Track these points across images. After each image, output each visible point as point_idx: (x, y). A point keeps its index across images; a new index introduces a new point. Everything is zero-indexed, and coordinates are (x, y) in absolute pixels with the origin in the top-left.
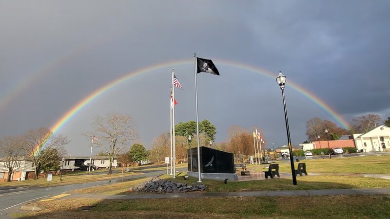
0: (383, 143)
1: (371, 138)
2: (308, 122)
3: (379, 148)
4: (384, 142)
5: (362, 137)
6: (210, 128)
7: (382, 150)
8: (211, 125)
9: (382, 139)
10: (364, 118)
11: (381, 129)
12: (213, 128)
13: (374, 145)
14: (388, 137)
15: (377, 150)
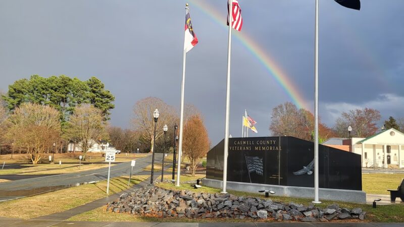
0: (389, 156)
1: (374, 146)
2: (276, 109)
3: (383, 162)
4: (390, 154)
5: (364, 143)
6: (103, 96)
7: (386, 166)
8: (104, 91)
9: (389, 148)
10: (359, 112)
11: (391, 133)
12: (108, 97)
13: (377, 157)
14: (397, 147)
15: (380, 165)
